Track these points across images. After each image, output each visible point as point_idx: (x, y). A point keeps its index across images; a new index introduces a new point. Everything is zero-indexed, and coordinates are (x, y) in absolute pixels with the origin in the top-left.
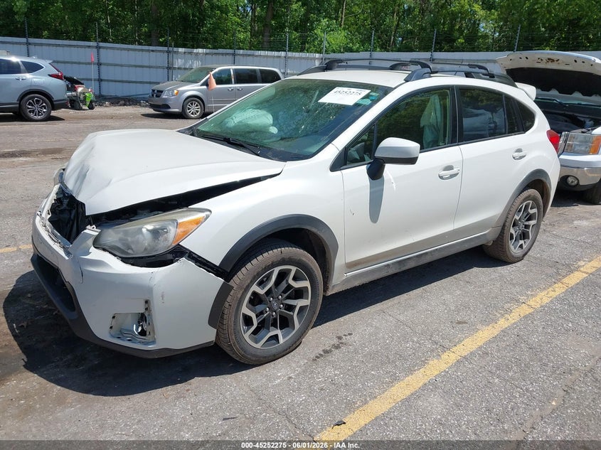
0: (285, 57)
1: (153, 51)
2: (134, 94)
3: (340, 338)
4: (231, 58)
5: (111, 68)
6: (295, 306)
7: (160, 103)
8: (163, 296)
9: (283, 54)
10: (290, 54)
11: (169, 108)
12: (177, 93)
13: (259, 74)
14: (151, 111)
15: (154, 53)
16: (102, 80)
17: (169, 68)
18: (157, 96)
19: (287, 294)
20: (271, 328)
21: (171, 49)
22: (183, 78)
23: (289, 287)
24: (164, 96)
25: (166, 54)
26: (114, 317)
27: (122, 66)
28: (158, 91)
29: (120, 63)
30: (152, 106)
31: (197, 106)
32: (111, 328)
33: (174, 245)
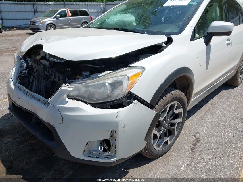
0: (88, 5)
1: (26, 4)
2: (20, 25)
3: (195, 136)
4: (63, 6)
5: (6, 13)
6: (175, 124)
7: (35, 28)
8: (124, 127)
9: (86, 3)
10: (90, 3)
11: (40, 30)
12: (43, 23)
13: (79, 12)
14: (31, 32)
15: (27, 5)
16: (3, 19)
17: (34, 12)
18: (33, 24)
19: (172, 118)
20: (165, 138)
21: (35, 3)
22: (43, 16)
23: (174, 113)
24: (37, 24)
25: (32, 5)
26: (87, 144)
27: (12, 12)
28: (33, 22)
29: (11, 11)
30: (31, 29)
31: (53, 28)
32: (84, 150)
33: (127, 92)
